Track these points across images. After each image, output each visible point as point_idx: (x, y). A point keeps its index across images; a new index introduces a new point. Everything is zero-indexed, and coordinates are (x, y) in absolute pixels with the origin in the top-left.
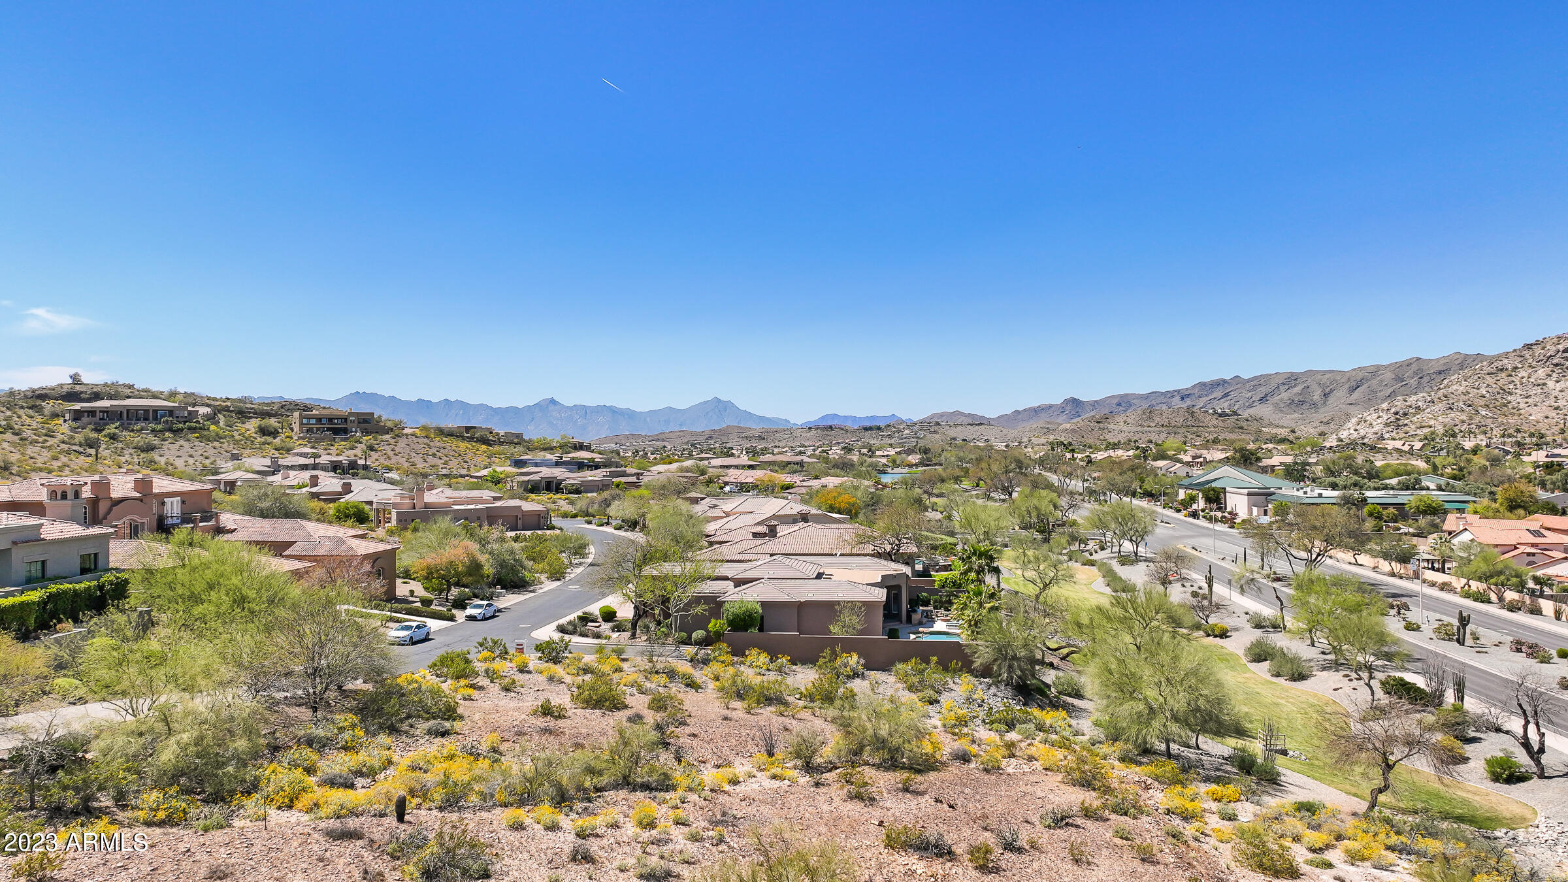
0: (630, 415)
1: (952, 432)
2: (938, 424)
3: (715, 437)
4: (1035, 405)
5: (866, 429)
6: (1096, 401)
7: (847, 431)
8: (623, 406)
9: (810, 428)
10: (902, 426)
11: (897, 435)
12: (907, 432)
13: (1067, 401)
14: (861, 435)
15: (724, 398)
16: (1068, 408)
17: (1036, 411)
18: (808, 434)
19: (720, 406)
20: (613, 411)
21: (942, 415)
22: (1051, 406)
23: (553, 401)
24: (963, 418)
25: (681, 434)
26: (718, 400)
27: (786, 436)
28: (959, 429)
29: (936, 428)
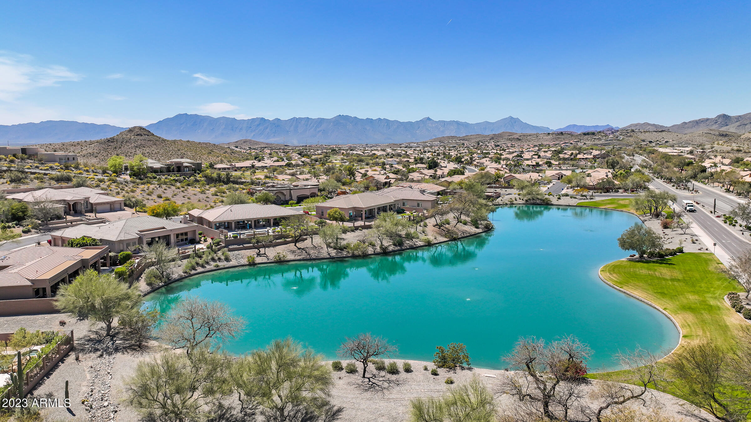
0: (466, 125)
1: (642, 136)
2: (633, 131)
3: (495, 138)
4: (697, 118)
5: (585, 134)
6: (740, 116)
7: (572, 135)
9: (549, 134)
11: (604, 138)
12: (611, 136)
13: (719, 116)
14: (582, 138)
16: (720, 120)
17: (697, 123)
18: (548, 137)
19: (512, 121)
20: (458, 123)
21: (636, 125)
22: (708, 120)
23: (429, 119)
24: (650, 127)
25: (477, 136)
26: (511, 118)
27: (533, 139)
28: (647, 134)
29: (631, 134)
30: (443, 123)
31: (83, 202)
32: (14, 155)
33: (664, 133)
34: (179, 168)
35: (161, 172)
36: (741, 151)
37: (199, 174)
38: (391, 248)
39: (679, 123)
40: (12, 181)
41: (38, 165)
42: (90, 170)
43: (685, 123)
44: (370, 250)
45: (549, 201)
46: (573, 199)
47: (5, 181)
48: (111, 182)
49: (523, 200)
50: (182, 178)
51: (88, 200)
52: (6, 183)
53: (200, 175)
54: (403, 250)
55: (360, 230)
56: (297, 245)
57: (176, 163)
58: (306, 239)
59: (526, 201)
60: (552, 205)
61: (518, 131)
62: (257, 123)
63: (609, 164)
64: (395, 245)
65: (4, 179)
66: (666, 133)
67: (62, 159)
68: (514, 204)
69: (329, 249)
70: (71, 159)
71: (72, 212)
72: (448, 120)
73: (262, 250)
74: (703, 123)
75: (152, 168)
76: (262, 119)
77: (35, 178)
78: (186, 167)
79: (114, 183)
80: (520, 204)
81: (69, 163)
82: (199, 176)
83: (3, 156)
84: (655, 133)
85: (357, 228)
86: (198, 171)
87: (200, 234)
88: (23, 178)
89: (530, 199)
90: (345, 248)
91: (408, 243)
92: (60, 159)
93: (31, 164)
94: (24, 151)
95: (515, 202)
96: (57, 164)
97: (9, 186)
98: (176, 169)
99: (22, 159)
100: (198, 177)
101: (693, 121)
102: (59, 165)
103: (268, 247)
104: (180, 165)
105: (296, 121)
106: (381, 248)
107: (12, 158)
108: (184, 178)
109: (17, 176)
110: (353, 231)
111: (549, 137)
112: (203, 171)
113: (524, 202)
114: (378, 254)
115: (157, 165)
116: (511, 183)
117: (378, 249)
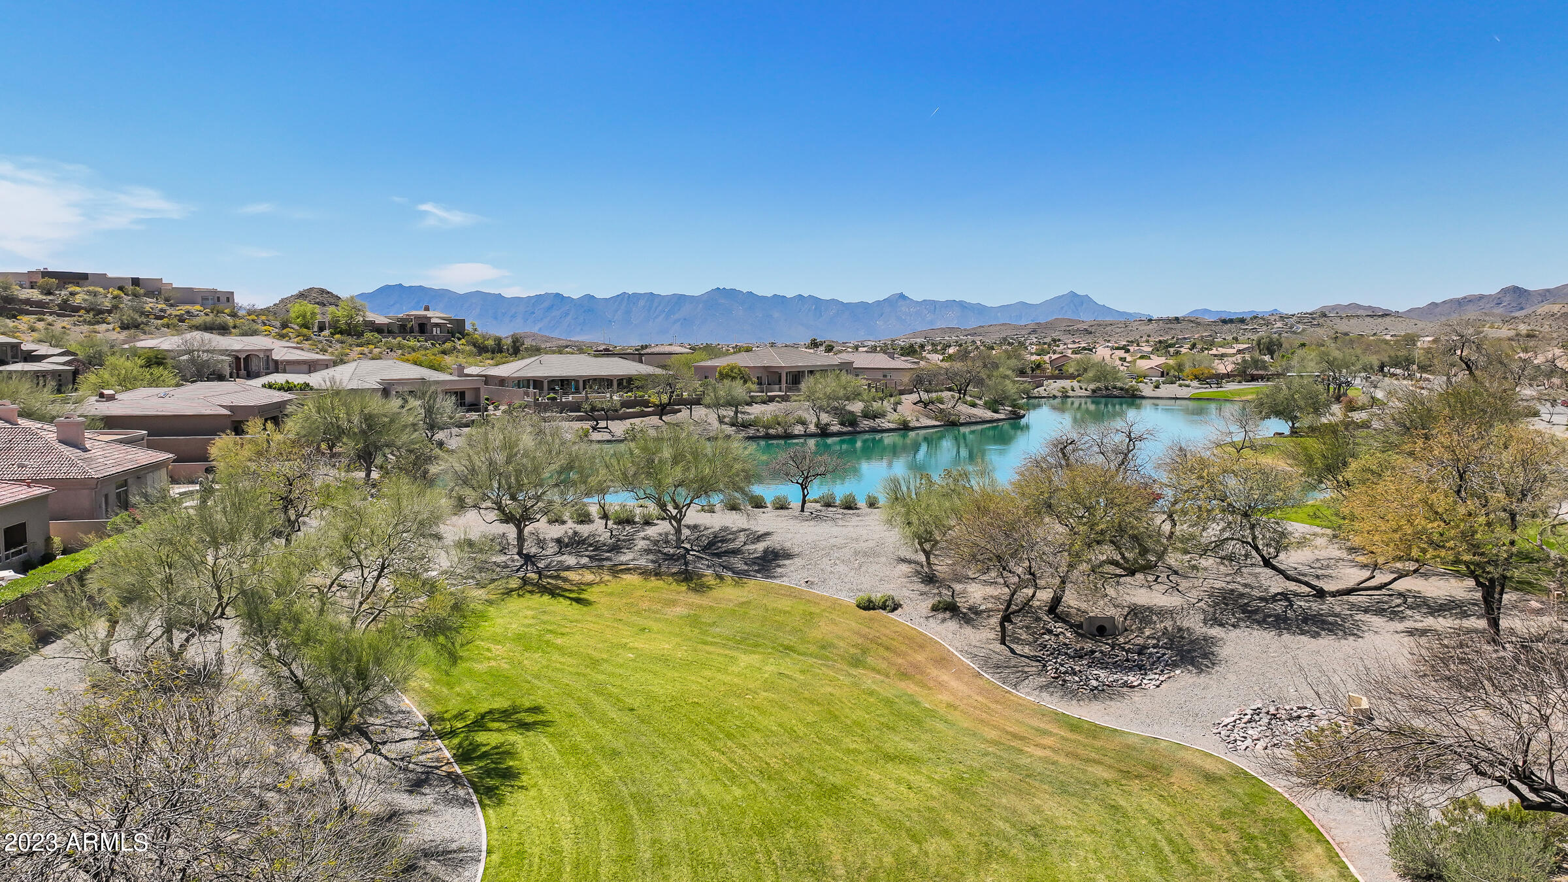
0: (980, 309)
2: (1324, 315)
3: (1039, 330)
4: (1459, 294)
5: (1224, 321)
6: (1548, 290)
7: (1198, 324)
8: (974, 302)
9: (1150, 320)
10: (1272, 318)
12: (1279, 324)
13: (1505, 291)
15: (1080, 292)
16: (1507, 298)
18: (1148, 327)
19: (1076, 300)
20: (962, 305)
22: (1481, 297)
23: (903, 297)
25: (1002, 327)
26: (1073, 295)
27: (1118, 330)
28: (1353, 321)
29: (1321, 321)
30: (932, 306)
31: (262, 356)
32: (121, 288)
33: (1388, 320)
34: (423, 327)
35: (389, 332)
36: (1534, 336)
37: (459, 339)
38: (836, 428)
39: (1422, 303)
40: (124, 327)
41: (164, 306)
42: (259, 321)
43: (1434, 305)
44: (798, 429)
45: (1137, 390)
46: (1183, 388)
47: (110, 327)
48: (301, 338)
49: (1086, 390)
50: (428, 344)
51: (268, 354)
52: (114, 329)
53: (463, 341)
54: (860, 433)
55: (778, 402)
56: (663, 418)
57: (417, 317)
58: (680, 411)
59: (1094, 391)
60: (1143, 397)
61: (1086, 318)
62: (546, 304)
63: (1262, 346)
64: (842, 424)
65: (108, 324)
66: (1393, 318)
67: (208, 299)
68: (1069, 397)
69: (724, 426)
70: (223, 299)
71: (243, 372)
72: (942, 298)
73: (602, 424)
74: (1471, 304)
75: (372, 323)
76: (558, 296)
77: (163, 326)
78: (437, 325)
79: (307, 340)
80: (1080, 397)
81: (220, 307)
82: (460, 342)
83: (101, 290)
84: (1369, 319)
85: (771, 399)
86: (457, 335)
87: (487, 399)
88: (143, 323)
89: (1100, 389)
90: (750, 425)
91: (866, 424)
92: (205, 299)
93: (151, 305)
94: (136, 282)
95: (1071, 393)
96: (198, 307)
97: (118, 335)
98: (416, 328)
99: (135, 295)
100: (459, 344)
101: (1451, 300)
102: (202, 309)
103: (613, 419)
104: (424, 321)
105: (627, 301)
106: (817, 425)
107: (116, 292)
108: (432, 344)
109: (132, 318)
110: (764, 403)
111: (1151, 327)
112: (467, 334)
113: (1088, 393)
114: (812, 435)
115: (380, 319)
116: (1064, 368)
117: (812, 428)
